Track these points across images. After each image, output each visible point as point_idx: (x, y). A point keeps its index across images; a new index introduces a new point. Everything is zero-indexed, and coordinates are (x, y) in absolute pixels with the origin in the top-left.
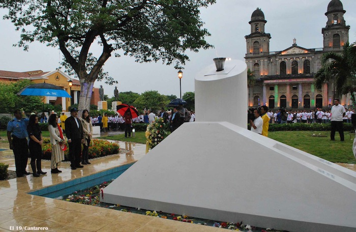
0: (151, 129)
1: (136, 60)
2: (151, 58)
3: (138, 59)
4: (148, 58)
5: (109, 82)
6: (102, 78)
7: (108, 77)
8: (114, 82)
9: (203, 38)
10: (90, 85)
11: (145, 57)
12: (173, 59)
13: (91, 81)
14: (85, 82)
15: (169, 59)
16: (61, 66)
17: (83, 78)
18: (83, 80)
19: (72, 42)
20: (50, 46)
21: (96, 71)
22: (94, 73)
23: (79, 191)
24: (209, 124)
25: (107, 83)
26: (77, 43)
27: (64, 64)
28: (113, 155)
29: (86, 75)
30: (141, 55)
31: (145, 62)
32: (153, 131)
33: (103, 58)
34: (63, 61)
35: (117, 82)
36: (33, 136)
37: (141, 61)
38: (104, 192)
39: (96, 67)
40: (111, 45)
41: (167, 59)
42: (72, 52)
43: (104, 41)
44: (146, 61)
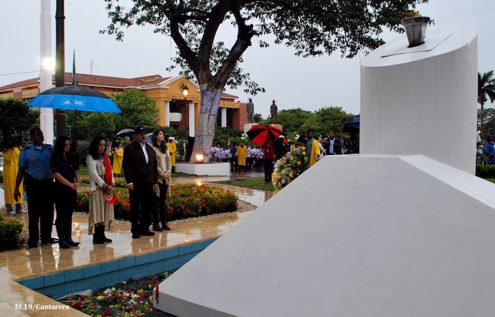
0: (281, 168)
1: (297, 51)
2: (321, 47)
3: (300, 50)
4: (316, 49)
5: (251, 89)
6: (239, 82)
7: (249, 81)
8: (259, 90)
9: (414, 6)
10: (216, 93)
11: (312, 47)
12: (359, 48)
13: (217, 87)
14: (207, 90)
15: (353, 49)
16: (174, 64)
17: (205, 82)
18: (205, 86)
19: (193, 25)
20: (160, 33)
21: (226, 70)
22: (221, 76)
25: (246, 91)
26: (200, 26)
27: (178, 61)
28: (223, 215)
29: (210, 78)
30: (305, 43)
31: (311, 56)
32: (284, 172)
33: (238, 49)
34: (178, 56)
35: (264, 90)
37: (305, 53)
39: (226, 65)
40: (252, 26)
41: (348, 49)
42: (190, 41)
43: (240, 21)
44: (313, 53)
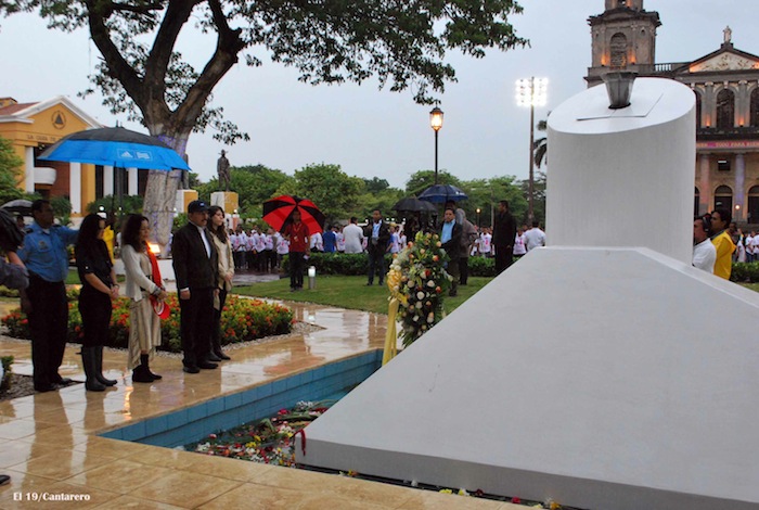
0: (405, 266)
1: (301, 75)
2: (342, 71)
3: (306, 73)
4: (334, 72)
5: (225, 135)
6: (204, 124)
7: (222, 121)
8: (239, 136)
9: (504, 18)
10: (178, 140)
11: (327, 69)
12: (408, 77)
13: (179, 131)
14: (163, 134)
15: (399, 77)
16: (93, 86)
17: (159, 121)
18: (159, 128)
19: (123, 20)
20: (58, 29)
21: (195, 102)
22: (188, 111)
23: (220, 434)
24: (608, 253)
25: (218, 137)
26: (136, 23)
27: (100, 81)
28: (279, 338)
29: (167, 115)
30: (314, 62)
31: (326, 84)
32: (413, 270)
33: (216, 68)
34: (98, 72)
35: (247, 137)
36: (93, 275)
37: (314, 79)
38: (307, 436)
39: (196, 93)
40: (240, 30)
41: (391, 76)
42: (124, 48)
43: (219, 20)
44: (328, 79)
